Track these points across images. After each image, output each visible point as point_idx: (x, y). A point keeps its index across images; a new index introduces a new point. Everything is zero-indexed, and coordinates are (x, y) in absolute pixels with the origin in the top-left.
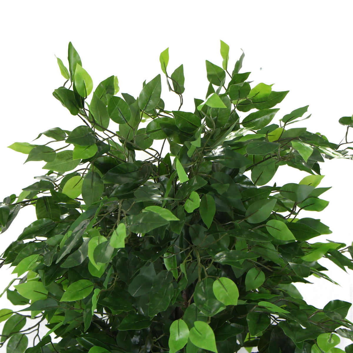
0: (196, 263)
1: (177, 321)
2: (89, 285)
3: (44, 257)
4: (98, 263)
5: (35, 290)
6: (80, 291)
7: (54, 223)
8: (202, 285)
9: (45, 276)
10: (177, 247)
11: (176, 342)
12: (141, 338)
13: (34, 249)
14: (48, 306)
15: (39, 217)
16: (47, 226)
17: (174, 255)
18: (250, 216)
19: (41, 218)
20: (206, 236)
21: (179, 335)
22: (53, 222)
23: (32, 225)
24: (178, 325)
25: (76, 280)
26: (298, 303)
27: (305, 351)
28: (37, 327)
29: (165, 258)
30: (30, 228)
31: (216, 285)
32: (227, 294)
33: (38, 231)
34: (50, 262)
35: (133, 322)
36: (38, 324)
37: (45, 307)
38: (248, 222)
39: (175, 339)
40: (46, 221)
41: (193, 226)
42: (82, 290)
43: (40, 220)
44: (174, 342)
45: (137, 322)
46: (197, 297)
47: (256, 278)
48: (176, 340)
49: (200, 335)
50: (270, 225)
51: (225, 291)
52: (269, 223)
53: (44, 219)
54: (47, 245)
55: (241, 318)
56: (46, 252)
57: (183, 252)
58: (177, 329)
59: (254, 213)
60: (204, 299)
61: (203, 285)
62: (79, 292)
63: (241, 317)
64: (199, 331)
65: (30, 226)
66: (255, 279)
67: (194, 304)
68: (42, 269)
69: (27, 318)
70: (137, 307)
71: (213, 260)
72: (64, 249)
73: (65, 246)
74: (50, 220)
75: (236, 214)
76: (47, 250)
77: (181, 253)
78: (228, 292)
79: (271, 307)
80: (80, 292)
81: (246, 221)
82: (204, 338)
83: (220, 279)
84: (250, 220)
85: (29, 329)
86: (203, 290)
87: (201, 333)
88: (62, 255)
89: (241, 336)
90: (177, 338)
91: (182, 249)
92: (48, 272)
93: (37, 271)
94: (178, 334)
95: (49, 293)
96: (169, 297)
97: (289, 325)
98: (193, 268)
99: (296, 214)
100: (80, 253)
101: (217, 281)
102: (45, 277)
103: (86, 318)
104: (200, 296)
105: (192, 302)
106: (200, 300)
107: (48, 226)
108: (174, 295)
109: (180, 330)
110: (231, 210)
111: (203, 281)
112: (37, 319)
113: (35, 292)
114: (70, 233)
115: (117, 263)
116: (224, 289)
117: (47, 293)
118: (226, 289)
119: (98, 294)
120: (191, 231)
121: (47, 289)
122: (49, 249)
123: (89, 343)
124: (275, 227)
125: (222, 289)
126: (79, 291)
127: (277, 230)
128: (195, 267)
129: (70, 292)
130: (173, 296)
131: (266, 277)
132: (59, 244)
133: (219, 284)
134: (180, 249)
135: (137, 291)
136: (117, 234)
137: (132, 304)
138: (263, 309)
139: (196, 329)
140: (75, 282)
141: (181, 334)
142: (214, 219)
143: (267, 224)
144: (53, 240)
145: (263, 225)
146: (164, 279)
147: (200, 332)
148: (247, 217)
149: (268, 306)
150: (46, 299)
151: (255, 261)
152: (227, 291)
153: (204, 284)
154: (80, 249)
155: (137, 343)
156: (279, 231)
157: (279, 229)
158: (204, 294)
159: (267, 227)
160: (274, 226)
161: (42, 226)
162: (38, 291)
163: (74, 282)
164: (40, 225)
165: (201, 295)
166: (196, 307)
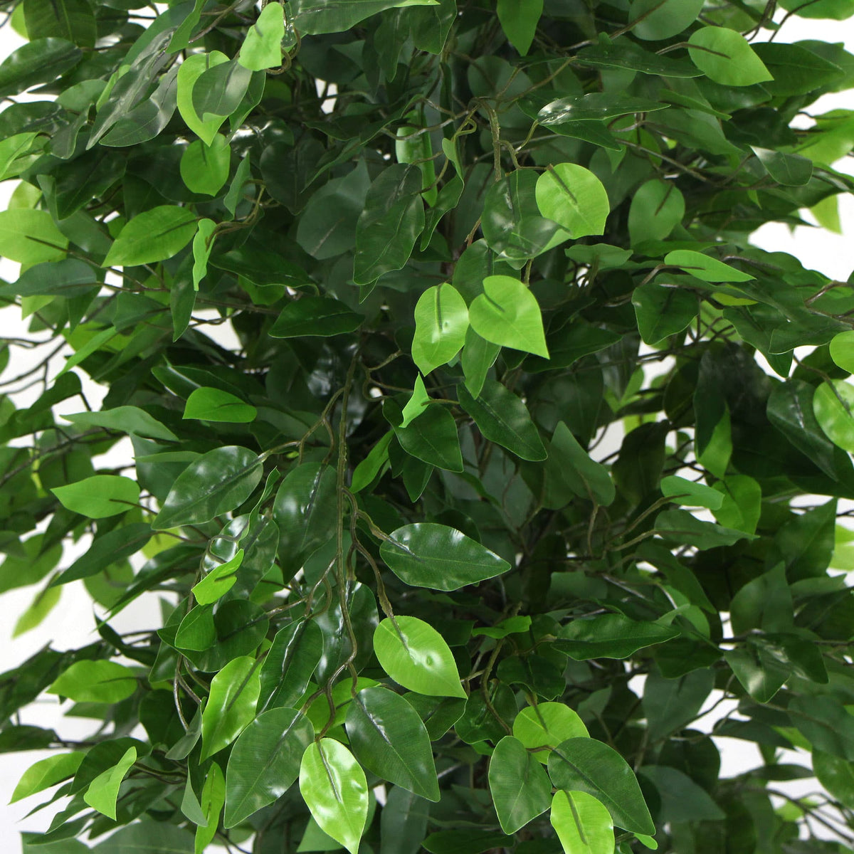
0: (488, 166)
1: (434, 289)
2: (184, 221)
3: (51, 138)
4: (206, 115)
5: (31, 236)
6: (158, 236)
7: (78, 52)
8: (505, 188)
9: (57, 193)
10: (434, 105)
11: (433, 346)
12: (337, 380)
13: (23, 121)
14: (68, 282)
15: (33, 36)
16: (59, 60)
17: (424, 131)
18: (642, 17)
19: (40, 37)
20: (516, 68)
21: (441, 327)
22: (77, 48)
23: (15, 57)
24: (438, 300)
25: (146, 207)
26: (778, 266)
27: (794, 402)
28: (40, 374)
29: (401, 138)
30: (8, 67)
31: (545, 186)
32: (576, 208)
33: (33, 74)
34: (71, 149)
35: (311, 318)
36: (45, 363)
37: (60, 284)
38: (637, 35)
39: (430, 337)
40: (55, 45)
41: (480, 61)
42: (164, 234)
43: (38, 41)
44: (427, 346)
45: (323, 316)
46: (490, 223)
47: (660, 208)
48: (433, 342)
49: (499, 313)
50: (701, 44)
51: (570, 201)
52: (697, 38)
53: (50, 39)
54: (60, 107)
55: (615, 305)
56: (56, 128)
57: (451, 124)
58: (436, 310)
59: (654, 9)
60: (511, 225)
61: (508, 189)
62: (158, 240)
63: (615, 303)
64: (496, 302)
65: (9, 60)
66: (657, 213)
67: (483, 241)
68: (49, 174)
69: (13, 349)
70: (321, 281)
71: (536, 120)
72: (109, 109)
73: (111, 99)
74: (65, 44)
75: (603, 21)
76: (60, 123)
77: (444, 127)
78: (579, 204)
79: (702, 267)
80: (160, 239)
81: (631, 36)
82: (512, 318)
83: (557, 168)
84: (643, 31)
85: (20, 378)
86: (508, 201)
87: (502, 306)
88: (104, 125)
89: (617, 374)
90: (436, 336)
91: (449, 113)
92: (65, 184)
93: (33, 180)
94: (437, 325)
95: (72, 247)
96: (412, 230)
97: (751, 317)
98: (481, 183)
99: (776, 28)
100: (154, 106)
101: (547, 175)
102: (59, 195)
103: (178, 305)
104: (498, 219)
105: (478, 235)
106: (501, 229)
107: (63, 59)
108: (426, 227)
109: (444, 313)
110: (588, 10)
111: (508, 179)
112: (40, 348)
113: (30, 241)
114: (124, 70)
115: (263, 156)
116: (567, 196)
117: (64, 244)
118: (572, 196)
119: (209, 235)
120: (473, 76)
121: (65, 231)
122: (67, 120)
123: (188, 383)
124: (715, 49)
125: (563, 195)
126: (155, 238)
127: (718, 56)
128: (486, 180)
129: (131, 239)
130: (423, 228)
131: (687, 208)
132: (95, 102)
133: (554, 183)
134: (442, 114)
135: (322, 242)
136: (260, 34)
137: (309, 273)
138: (679, 276)
139: (487, 297)
140: (144, 214)
141: (446, 324)
142: (537, 33)
143: (690, 41)
144: (76, 96)
145: (678, 46)
146: (396, 188)
147: (499, 305)
148: (635, 22)
149: (692, 266)
150: (61, 262)
151: (655, 152)
152: (575, 200)
153: (509, 185)
154: (153, 98)
155: (324, 393)
156: (724, 59)
157: (726, 53)
158: (512, 214)
159: (690, 50)
160: (711, 46)
161: (44, 61)
162: (38, 237)
163: (142, 212)
164: (36, 57)
165: (504, 215)
166: (489, 248)
